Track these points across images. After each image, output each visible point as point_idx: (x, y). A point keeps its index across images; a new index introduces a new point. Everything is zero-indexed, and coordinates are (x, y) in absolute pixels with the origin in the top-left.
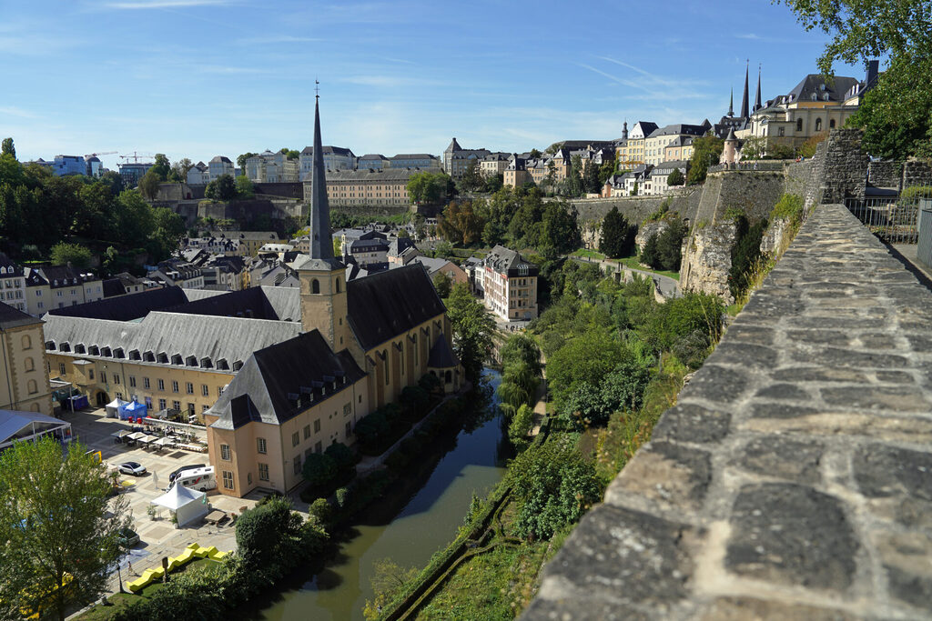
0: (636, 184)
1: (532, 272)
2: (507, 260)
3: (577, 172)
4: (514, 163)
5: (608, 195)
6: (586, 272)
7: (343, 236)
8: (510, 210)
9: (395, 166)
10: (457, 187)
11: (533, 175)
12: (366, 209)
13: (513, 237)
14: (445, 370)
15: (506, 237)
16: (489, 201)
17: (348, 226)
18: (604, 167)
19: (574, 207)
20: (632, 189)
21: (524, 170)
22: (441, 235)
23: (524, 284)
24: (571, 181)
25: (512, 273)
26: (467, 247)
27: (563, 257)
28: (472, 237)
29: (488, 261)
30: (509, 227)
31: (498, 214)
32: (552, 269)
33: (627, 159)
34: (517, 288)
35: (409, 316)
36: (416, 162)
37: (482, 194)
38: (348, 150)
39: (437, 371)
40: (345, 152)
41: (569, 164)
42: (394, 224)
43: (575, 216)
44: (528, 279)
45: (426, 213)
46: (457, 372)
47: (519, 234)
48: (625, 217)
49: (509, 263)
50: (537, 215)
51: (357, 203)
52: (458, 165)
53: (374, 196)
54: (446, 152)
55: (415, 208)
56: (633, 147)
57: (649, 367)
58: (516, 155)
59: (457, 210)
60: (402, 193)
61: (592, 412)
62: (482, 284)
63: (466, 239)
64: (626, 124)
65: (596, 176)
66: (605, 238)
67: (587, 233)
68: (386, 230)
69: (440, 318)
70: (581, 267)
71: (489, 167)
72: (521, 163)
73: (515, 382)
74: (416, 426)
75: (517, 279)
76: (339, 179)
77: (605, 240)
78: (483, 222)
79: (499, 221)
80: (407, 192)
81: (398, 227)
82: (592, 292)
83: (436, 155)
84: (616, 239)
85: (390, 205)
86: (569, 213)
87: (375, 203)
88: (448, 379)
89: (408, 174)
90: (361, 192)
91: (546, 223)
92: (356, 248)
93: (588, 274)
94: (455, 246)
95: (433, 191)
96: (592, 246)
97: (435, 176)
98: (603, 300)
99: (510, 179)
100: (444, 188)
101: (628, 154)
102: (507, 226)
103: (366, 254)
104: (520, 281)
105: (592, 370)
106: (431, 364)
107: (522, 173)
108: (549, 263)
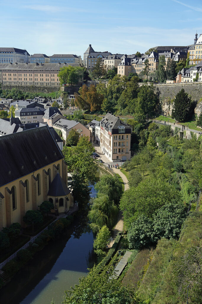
0: (198, 74)
1: (127, 131)
2: (112, 123)
3: (162, 66)
4: (124, 61)
5: (180, 81)
6: (161, 131)
7: (17, 105)
8: (119, 90)
9: (53, 62)
10: (90, 76)
11: (136, 68)
12: (34, 88)
13: (120, 108)
14: (59, 198)
15: (116, 107)
16: (107, 84)
17: (22, 98)
18: (180, 63)
19: (158, 89)
20: (194, 77)
21: (130, 65)
22: (78, 106)
23: (122, 139)
24: (159, 72)
25: (115, 132)
26: (93, 113)
27: (150, 120)
28: (96, 107)
29: (102, 123)
30: (118, 101)
31: (112, 93)
32: (141, 128)
33: (194, 58)
34: (118, 141)
35: (35, 162)
36: (65, 59)
37: (105, 80)
38: (25, 51)
39: (54, 198)
40: (23, 52)
41: (158, 61)
42: (50, 98)
43: (159, 95)
44: (125, 135)
45: (69, 92)
46: (67, 199)
47: (124, 106)
48: (189, 96)
49: (113, 125)
50: (135, 94)
51: (28, 84)
52: (91, 61)
53: (39, 80)
54: (85, 54)
55: (63, 89)
56: (198, 50)
57: (192, 202)
58: (126, 56)
59: (87, 90)
60: (55, 79)
61: (146, 237)
62: (99, 138)
63: (92, 108)
64: (197, 35)
65: (174, 69)
66: (176, 109)
67: (165, 105)
68: (45, 102)
69: (60, 162)
70: (160, 128)
71: (109, 63)
72: (128, 60)
73: (100, 209)
74: (33, 239)
75: (118, 135)
76: (17, 69)
77: (176, 111)
78: (102, 98)
79: (112, 97)
80: (58, 78)
81: (53, 100)
82: (164, 144)
83: (78, 55)
84: (182, 110)
85: (49, 86)
86: (155, 93)
87: (39, 85)
88: (61, 204)
89: (60, 67)
90: (31, 77)
91: (139, 99)
92: (23, 113)
93: (162, 133)
94: (86, 113)
95: (74, 78)
96: (168, 114)
97: (75, 69)
98: (170, 150)
99: (121, 71)
100: (81, 76)
101: (195, 54)
102: (117, 100)
103: (30, 117)
104: (120, 136)
105: (149, 205)
106: (49, 194)
107: (129, 67)
108: (139, 125)
